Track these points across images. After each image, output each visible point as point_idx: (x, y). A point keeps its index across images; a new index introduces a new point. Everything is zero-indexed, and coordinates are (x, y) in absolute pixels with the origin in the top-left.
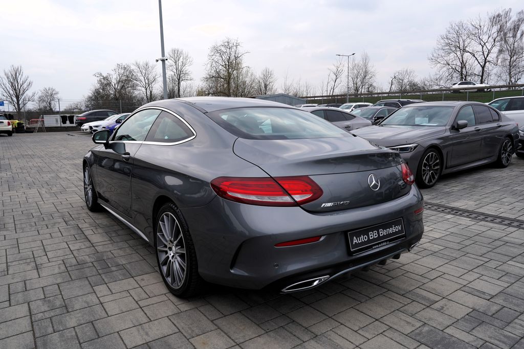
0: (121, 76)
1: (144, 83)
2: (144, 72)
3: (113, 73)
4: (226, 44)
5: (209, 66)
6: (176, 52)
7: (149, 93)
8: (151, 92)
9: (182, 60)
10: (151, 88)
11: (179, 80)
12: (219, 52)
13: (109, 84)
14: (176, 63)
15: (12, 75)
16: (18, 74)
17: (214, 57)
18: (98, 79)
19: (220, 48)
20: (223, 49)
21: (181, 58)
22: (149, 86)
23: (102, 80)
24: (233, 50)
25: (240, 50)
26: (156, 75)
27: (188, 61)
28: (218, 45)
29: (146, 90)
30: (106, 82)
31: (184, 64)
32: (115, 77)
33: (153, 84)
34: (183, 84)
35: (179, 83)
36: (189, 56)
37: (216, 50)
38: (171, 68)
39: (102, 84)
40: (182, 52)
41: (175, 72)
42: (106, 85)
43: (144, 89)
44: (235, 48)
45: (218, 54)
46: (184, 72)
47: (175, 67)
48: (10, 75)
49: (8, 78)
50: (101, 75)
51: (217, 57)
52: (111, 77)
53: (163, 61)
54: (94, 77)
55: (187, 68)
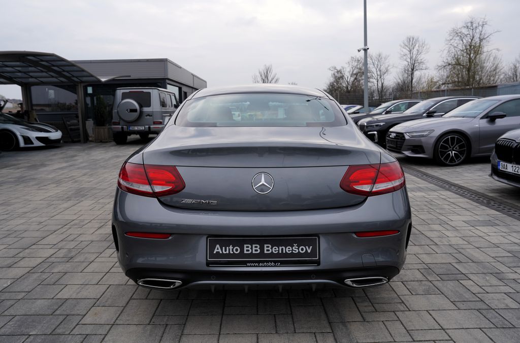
0: (354, 68)
1: (376, 74)
2: (377, 63)
3: (346, 66)
4: (469, 25)
5: (446, 52)
6: (411, 40)
7: (380, 85)
8: (382, 84)
9: (417, 48)
10: (382, 80)
11: (413, 70)
12: (459, 34)
13: (342, 77)
14: (410, 51)
15: (264, 74)
16: (268, 72)
17: (452, 41)
18: (332, 72)
19: (460, 30)
20: (465, 31)
21: (417, 45)
22: (381, 77)
23: (336, 73)
24: (478, 31)
25: (487, 30)
26: (389, 66)
27: (425, 48)
28: (459, 27)
29: (378, 82)
30: (339, 75)
31: (419, 52)
32: (348, 70)
33: (386, 74)
34: (417, 74)
35: (412, 74)
36: (426, 43)
37: (457, 33)
38: (405, 57)
39: (335, 77)
40: (418, 39)
41: (408, 62)
42: (339, 78)
43: (375, 81)
44: (480, 28)
45: (458, 38)
46: (419, 61)
47: (409, 56)
48: (263, 73)
49: (261, 76)
50: (335, 68)
51: (457, 41)
52: (345, 70)
53: (366, 50)
54: (329, 71)
55: (422, 57)
